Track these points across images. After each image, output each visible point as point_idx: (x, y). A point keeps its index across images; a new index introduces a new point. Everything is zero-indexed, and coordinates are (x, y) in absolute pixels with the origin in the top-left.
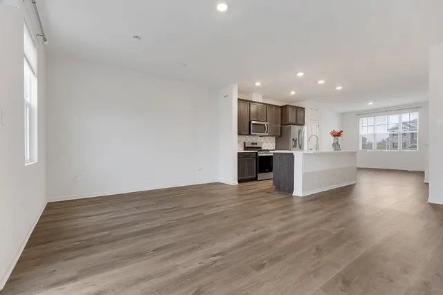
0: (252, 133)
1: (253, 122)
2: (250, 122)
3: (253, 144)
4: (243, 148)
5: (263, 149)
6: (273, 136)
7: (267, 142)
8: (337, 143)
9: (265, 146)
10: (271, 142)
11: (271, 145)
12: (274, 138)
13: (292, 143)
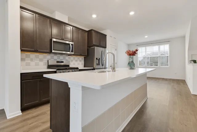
0: (53, 51)
1: (54, 40)
2: (51, 40)
3: (58, 62)
4: (46, 67)
5: (70, 66)
6: (81, 55)
7: (76, 61)
8: (132, 62)
9: (74, 64)
10: (80, 61)
11: (80, 63)
12: (83, 57)
13: (96, 62)
